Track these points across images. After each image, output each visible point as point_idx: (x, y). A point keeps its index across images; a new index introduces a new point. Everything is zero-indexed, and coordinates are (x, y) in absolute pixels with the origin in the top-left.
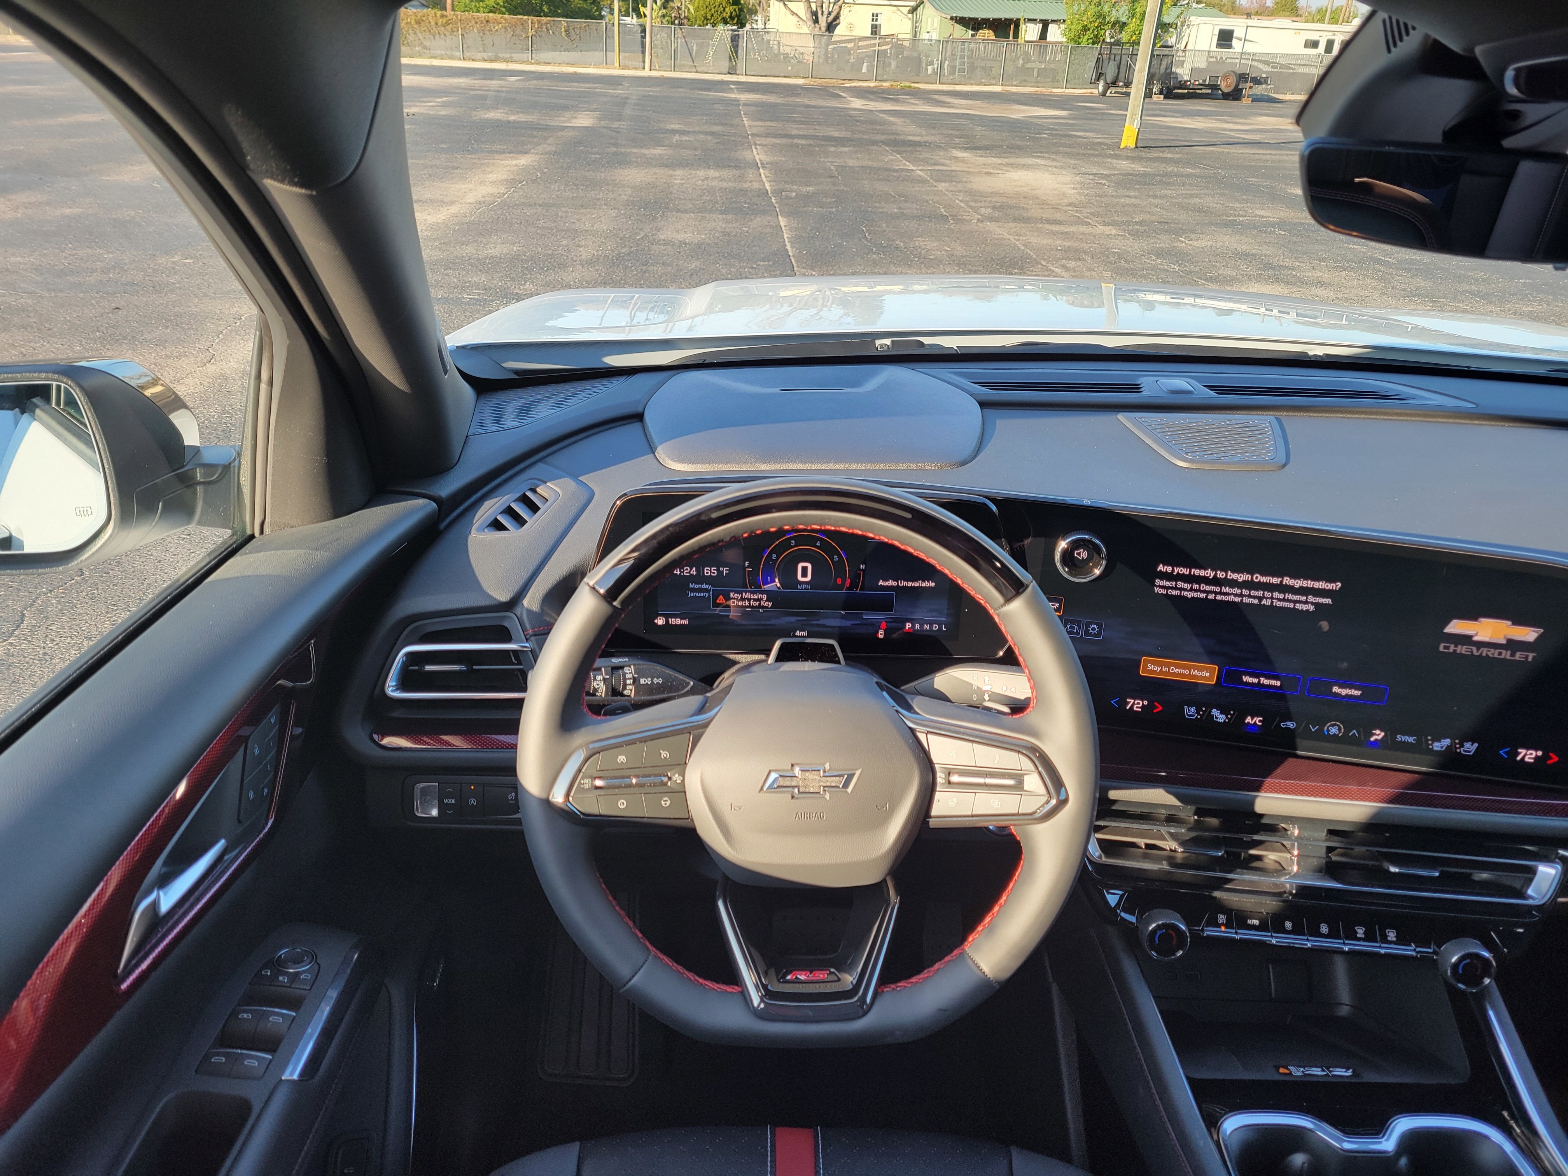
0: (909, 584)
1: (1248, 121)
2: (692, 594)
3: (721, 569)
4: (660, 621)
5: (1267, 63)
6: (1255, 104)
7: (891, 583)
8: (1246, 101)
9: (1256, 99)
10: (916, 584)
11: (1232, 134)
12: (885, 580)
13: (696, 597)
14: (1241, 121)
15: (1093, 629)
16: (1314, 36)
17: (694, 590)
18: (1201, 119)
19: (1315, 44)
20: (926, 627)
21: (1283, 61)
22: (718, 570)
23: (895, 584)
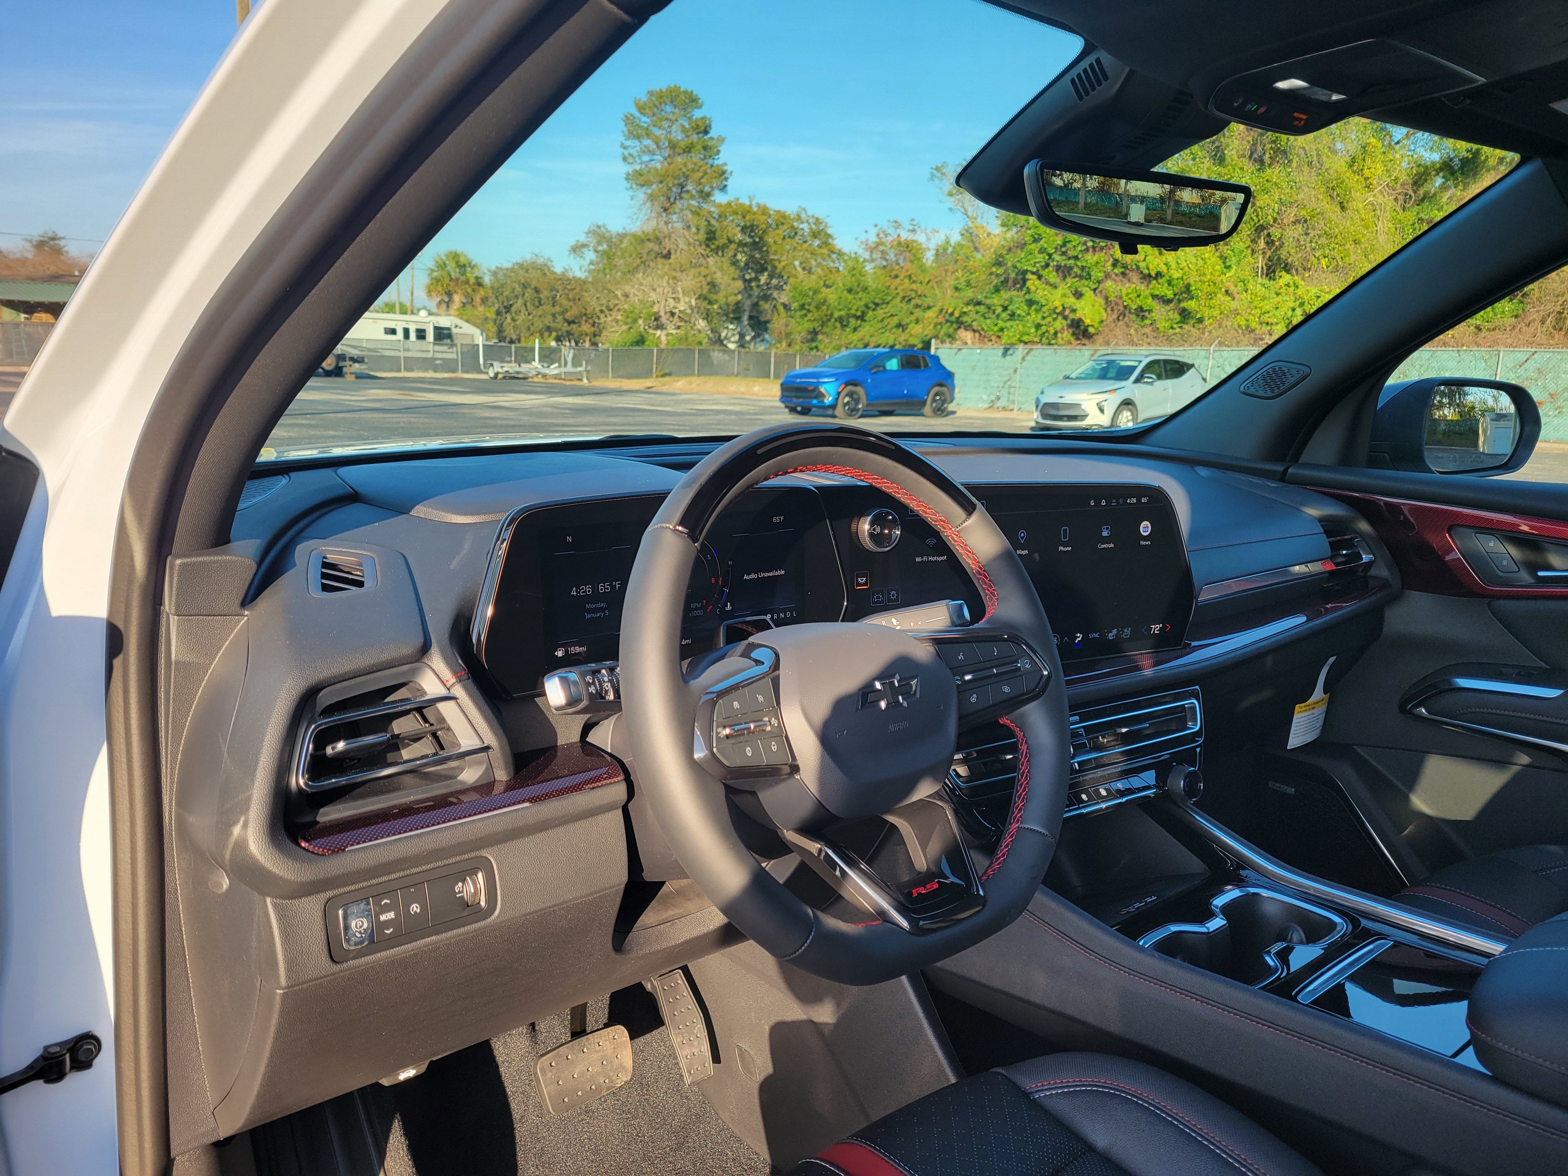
0: (767, 575)
1: (361, 393)
2: (589, 616)
3: (614, 583)
4: (560, 654)
5: (355, 347)
6: (358, 380)
7: (753, 576)
8: (350, 378)
9: (360, 376)
10: (771, 574)
11: (353, 403)
12: (748, 574)
13: (592, 618)
14: (356, 393)
15: (893, 595)
16: (391, 325)
17: (590, 611)
18: (316, 392)
19: (393, 332)
20: (782, 615)
21: (370, 346)
22: (611, 585)
23: (755, 576)
